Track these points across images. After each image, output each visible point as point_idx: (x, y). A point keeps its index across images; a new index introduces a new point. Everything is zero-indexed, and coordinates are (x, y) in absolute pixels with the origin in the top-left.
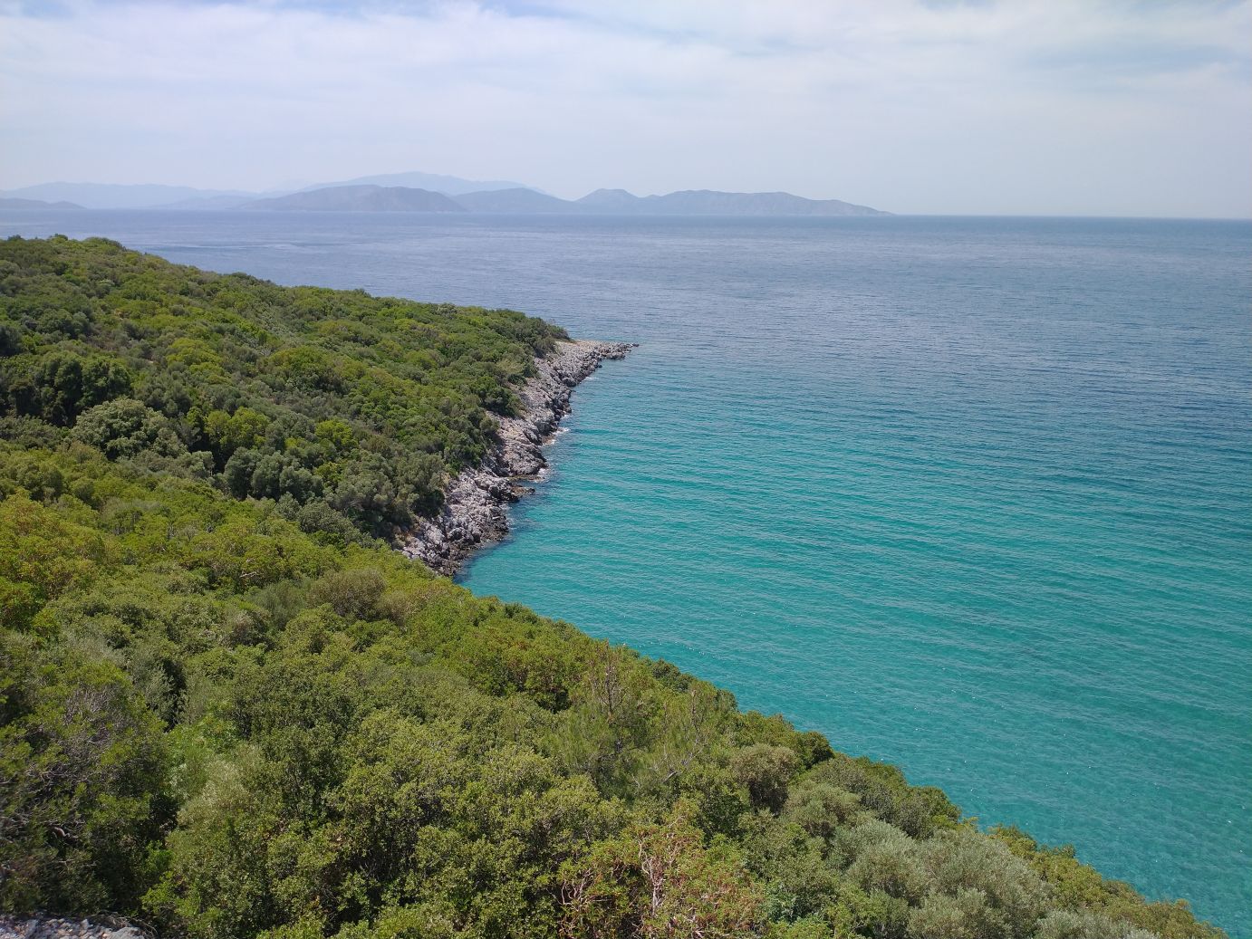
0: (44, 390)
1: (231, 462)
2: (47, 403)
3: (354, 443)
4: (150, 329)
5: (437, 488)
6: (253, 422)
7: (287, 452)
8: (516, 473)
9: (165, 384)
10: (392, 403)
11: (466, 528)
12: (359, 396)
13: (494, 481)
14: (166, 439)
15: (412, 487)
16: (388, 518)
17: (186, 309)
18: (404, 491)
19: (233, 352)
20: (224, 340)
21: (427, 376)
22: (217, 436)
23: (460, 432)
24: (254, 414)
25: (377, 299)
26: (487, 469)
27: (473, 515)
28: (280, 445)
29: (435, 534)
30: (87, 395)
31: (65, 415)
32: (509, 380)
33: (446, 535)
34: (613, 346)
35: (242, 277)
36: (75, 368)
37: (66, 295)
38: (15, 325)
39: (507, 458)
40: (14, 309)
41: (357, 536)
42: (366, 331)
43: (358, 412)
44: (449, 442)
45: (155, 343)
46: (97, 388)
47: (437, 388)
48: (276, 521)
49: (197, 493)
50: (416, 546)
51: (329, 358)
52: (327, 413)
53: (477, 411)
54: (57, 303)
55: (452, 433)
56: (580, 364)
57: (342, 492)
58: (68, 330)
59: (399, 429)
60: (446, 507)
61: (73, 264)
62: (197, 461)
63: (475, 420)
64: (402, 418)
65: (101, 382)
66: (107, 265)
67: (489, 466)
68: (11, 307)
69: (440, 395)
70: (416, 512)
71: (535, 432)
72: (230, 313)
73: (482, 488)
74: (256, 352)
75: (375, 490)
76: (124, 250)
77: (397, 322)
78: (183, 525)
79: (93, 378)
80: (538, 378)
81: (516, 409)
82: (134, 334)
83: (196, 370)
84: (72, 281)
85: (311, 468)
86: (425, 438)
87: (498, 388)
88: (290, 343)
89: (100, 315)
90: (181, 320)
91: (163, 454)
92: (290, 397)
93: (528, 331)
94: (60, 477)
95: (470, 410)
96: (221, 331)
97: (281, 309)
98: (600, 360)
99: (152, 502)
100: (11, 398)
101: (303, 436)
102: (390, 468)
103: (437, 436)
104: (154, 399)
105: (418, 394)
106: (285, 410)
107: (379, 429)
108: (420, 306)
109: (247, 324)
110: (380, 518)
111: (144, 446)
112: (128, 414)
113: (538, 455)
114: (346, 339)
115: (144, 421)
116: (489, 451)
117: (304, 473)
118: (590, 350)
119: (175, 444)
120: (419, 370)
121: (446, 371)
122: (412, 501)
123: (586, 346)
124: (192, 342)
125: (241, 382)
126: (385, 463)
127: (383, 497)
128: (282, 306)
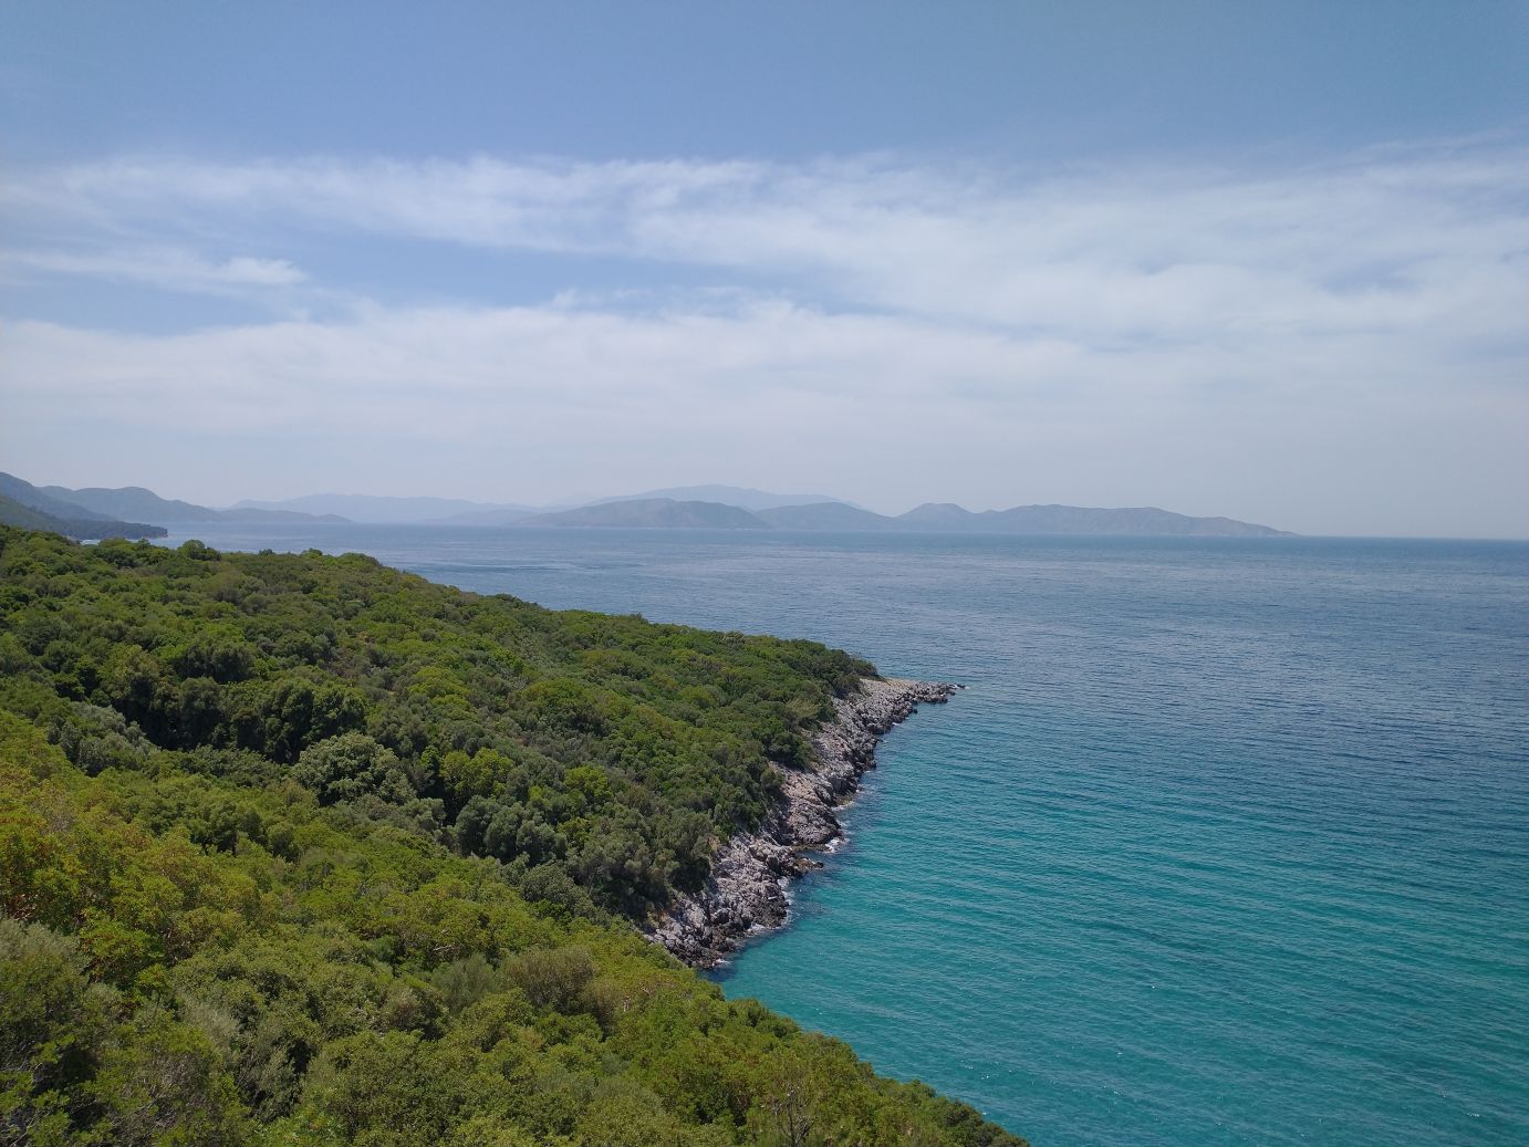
0: (269, 720)
1: (464, 813)
2: (271, 736)
3: (609, 795)
4: (396, 656)
5: (702, 855)
6: (494, 766)
7: (529, 803)
8: (802, 841)
9: (402, 719)
10: (658, 748)
11: (735, 909)
12: (621, 739)
13: (772, 849)
14: (394, 782)
15: (672, 852)
16: (640, 890)
17: (438, 635)
18: (661, 857)
19: (483, 683)
20: (475, 670)
21: (703, 717)
22: (453, 781)
23: (735, 786)
24: (496, 756)
25: (655, 626)
26: (766, 834)
27: (744, 892)
28: (522, 794)
29: (696, 915)
30: (316, 729)
31: (287, 752)
32: (800, 724)
33: (709, 917)
34: (932, 686)
35: (506, 599)
36: (306, 697)
37: (310, 616)
38: (250, 648)
39: (792, 821)
40: (253, 630)
41: (589, 910)
42: (638, 662)
43: (618, 758)
44: (721, 798)
45: (399, 672)
46: (327, 721)
47: (714, 732)
48: (494, 885)
49: (411, 847)
50: (671, 929)
51: (591, 693)
52: (581, 758)
53: (758, 761)
54: (299, 624)
55: (726, 786)
56: (890, 708)
57: (587, 857)
58: (306, 654)
59: (664, 779)
60: (712, 880)
61: (322, 582)
62: (426, 809)
63: (754, 771)
64: (668, 766)
65: (332, 714)
66: (360, 583)
67: (769, 831)
68: (249, 628)
69: (716, 740)
70: (675, 886)
71: (828, 789)
72: (486, 639)
73: (758, 858)
74: (509, 684)
75: (627, 854)
76: (380, 567)
77: (674, 652)
78: (378, 880)
79: (324, 709)
80: (837, 722)
81: (807, 760)
82: (377, 660)
83: (440, 703)
84: (321, 601)
85: (555, 824)
86: (693, 791)
87: (786, 734)
88: (549, 675)
89: (344, 639)
90: (431, 646)
91: (387, 800)
92: (541, 738)
93: (827, 665)
94: (257, 819)
95: (749, 760)
96: (473, 660)
97: (546, 635)
98: (915, 703)
99: (357, 853)
100: (233, 729)
101: (550, 785)
102: (648, 828)
103: (708, 790)
104: (388, 735)
105: (690, 738)
106: (533, 753)
107: (640, 780)
108: (703, 635)
109: (501, 651)
110: (631, 890)
111: (367, 790)
112: (356, 752)
113: (830, 818)
114: (614, 671)
115: (372, 760)
116: (770, 812)
117: (546, 829)
118: (903, 691)
119: (403, 789)
120: (694, 709)
121: (726, 712)
122: (670, 870)
123: (900, 686)
124: (439, 672)
125: (488, 719)
126: (642, 821)
127: (636, 864)
128: (546, 632)
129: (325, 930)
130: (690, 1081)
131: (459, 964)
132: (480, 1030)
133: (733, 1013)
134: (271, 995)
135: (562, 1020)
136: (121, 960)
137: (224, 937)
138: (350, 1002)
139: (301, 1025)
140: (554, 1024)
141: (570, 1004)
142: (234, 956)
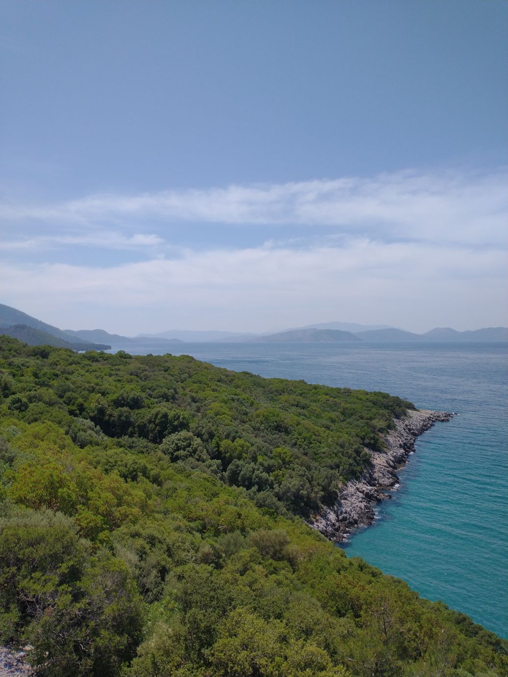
0: (151, 425)
1: (230, 467)
2: (152, 432)
3: (292, 461)
4: (202, 398)
5: (334, 489)
6: (242, 446)
7: (257, 463)
8: (381, 485)
9: (204, 425)
10: (313, 440)
11: (350, 515)
12: (297, 436)
13: (367, 488)
14: (201, 453)
15: (321, 488)
16: (307, 504)
17: (219, 389)
18: (316, 490)
19: (237, 410)
20: (234, 404)
21: (333, 427)
22: (225, 452)
23: (349, 458)
24: (243, 442)
25: (310, 385)
26: (363, 481)
27: (354, 507)
28: (254, 459)
29: (332, 517)
30: (169, 429)
31: (157, 439)
32: (379, 431)
33: (338, 518)
34: (442, 413)
35: (246, 373)
36: (165, 416)
37: (168, 381)
38: (143, 395)
39: (376, 475)
40: (144, 387)
41: (285, 513)
42: (303, 401)
43: (295, 444)
44: (343, 464)
45: (202, 405)
46: (174, 426)
47: (338, 433)
48: (243, 499)
49: (208, 481)
50: (321, 523)
51: (283, 415)
52: (279, 444)
53: (359, 447)
54: (163, 385)
55: (345, 459)
56: (422, 423)
57: (283, 488)
58: (166, 397)
59: (316, 454)
60: (339, 501)
61: (172, 367)
62: (214, 465)
63: (358, 452)
64: (318, 448)
65: (176, 423)
66: (187, 367)
67: (365, 480)
68: (143, 386)
69: (339, 437)
70: (322, 503)
71: (393, 461)
72: (238, 391)
73: (360, 492)
74: (248, 410)
75: (301, 488)
76: (195, 360)
77: (319, 397)
78: (195, 496)
79: (173, 421)
80: (396, 430)
81: (382, 447)
82: (194, 400)
83: (219, 418)
84: (171, 375)
85: (269, 473)
86: (330, 461)
87: (372, 435)
88: (265, 407)
89: (180, 391)
90: (216, 394)
91: (198, 460)
92: (262, 434)
93: (391, 404)
94: (146, 468)
95: (355, 447)
96: (233, 400)
97: (263, 389)
98: (433, 421)
99: (186, 483)
100: (136, 429)
101: (266, 455)
102: (310, 476)
103: (336, 460)
104: (198, 432)
105: (327, 436)
106: (259, 441)
107: (306, 454)
108: (332, 389)
109: (245, 396)
110: (303, 504)
111: (190, 455)
112: (186, 439)
113: (394, 475)
114: (292, 405)
115: (192, 443)
116: (365, 471)
117: (265, 475)
118: (428, 416)
119: (205, 456)
120: (329, 423)
121: (344, 424)
122: (320, 496)
123: (426, 414)
124: (219, 405)
125: (240, 425)
126: (307, 473)
127: (305, 492)
128: (263, 388)
129: (174, 517)
130: (333, 596)
131: (229, 535)
132: (239, 566)
133: (351, 564)
134: (152, 545)
135: (275, 563)
136: (92, 528)
137: (133, 519)
138: (184, 550)
139: (164, 559)
140: (271, 564)
141: (278, 556)
142: (137, 528)
